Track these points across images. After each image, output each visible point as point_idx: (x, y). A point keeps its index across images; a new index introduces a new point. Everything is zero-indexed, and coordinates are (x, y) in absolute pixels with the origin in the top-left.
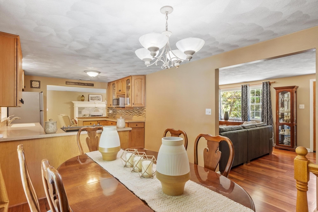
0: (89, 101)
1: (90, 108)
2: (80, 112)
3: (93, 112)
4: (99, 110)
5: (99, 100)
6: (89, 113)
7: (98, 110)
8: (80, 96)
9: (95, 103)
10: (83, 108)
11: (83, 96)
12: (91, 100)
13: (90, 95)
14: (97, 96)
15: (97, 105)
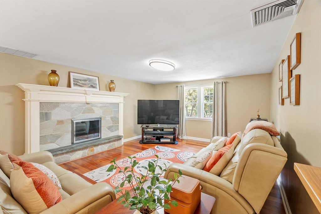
0: (69, 86)
1: (73, 105)
2: (44, 116)
3: (81, 114)
4: (95, 109)
5: (92, 87)
6: (70, 117)
7: (92, 109)
8: (43, 73)
9: (86, 94)
10: (56, 105)
11: (54, 72)
12: (75, 85)
13: (71, 74)
14: (89, 79)
15: (91, 99)
